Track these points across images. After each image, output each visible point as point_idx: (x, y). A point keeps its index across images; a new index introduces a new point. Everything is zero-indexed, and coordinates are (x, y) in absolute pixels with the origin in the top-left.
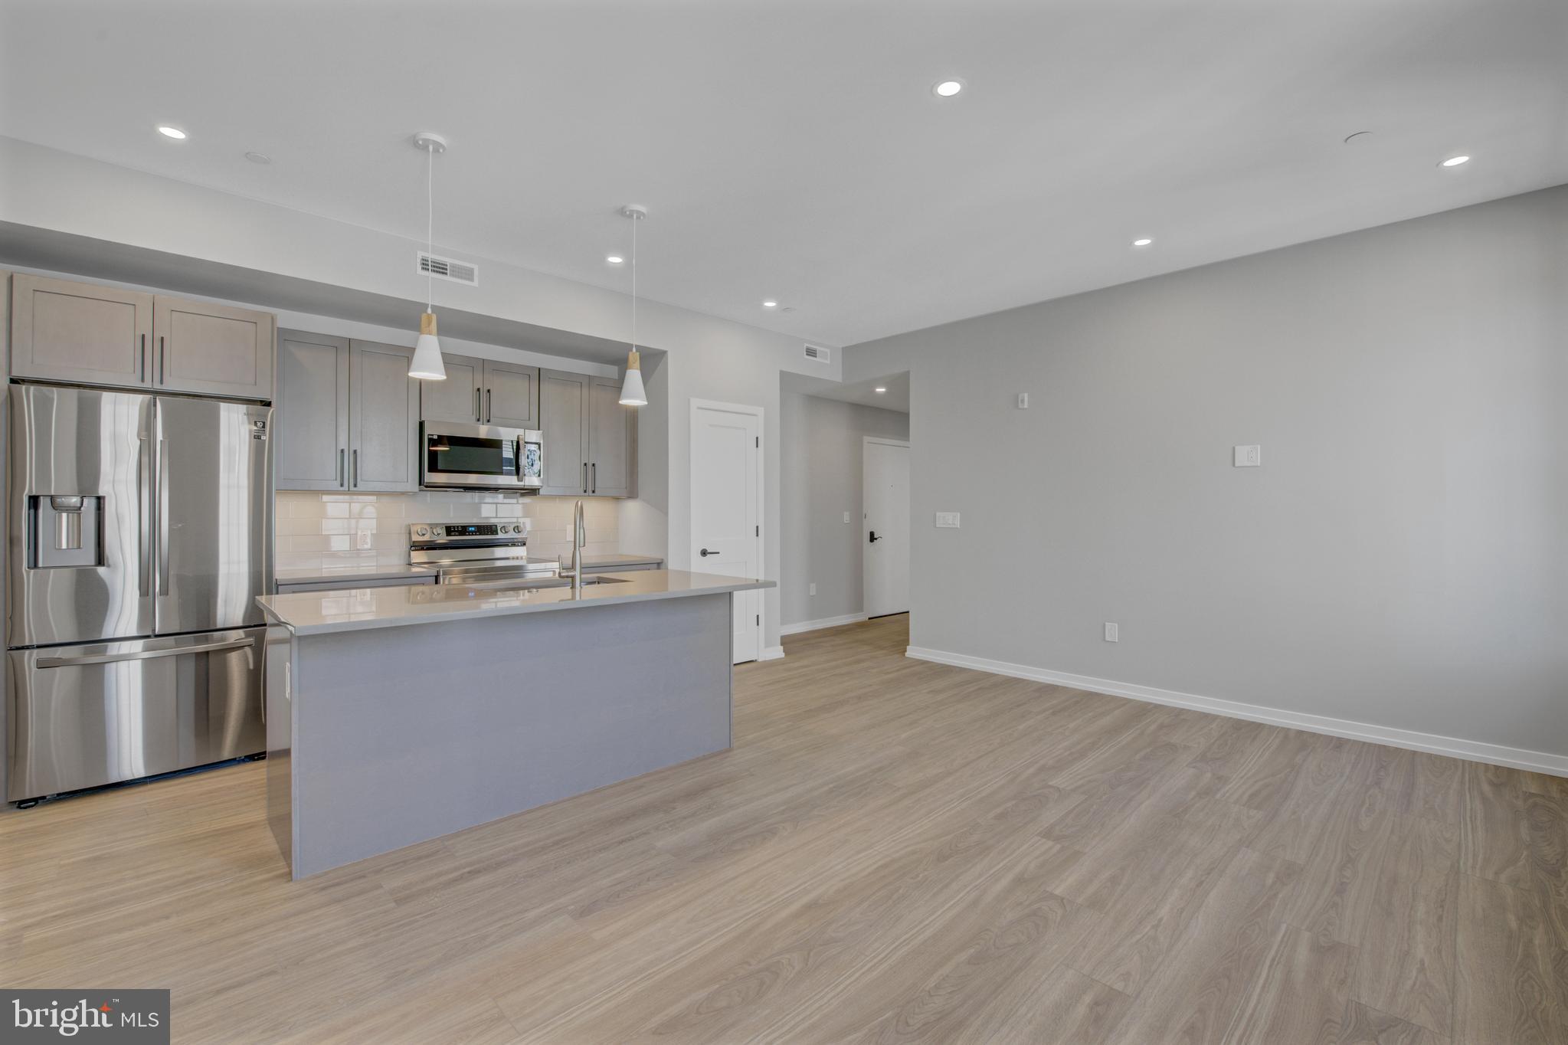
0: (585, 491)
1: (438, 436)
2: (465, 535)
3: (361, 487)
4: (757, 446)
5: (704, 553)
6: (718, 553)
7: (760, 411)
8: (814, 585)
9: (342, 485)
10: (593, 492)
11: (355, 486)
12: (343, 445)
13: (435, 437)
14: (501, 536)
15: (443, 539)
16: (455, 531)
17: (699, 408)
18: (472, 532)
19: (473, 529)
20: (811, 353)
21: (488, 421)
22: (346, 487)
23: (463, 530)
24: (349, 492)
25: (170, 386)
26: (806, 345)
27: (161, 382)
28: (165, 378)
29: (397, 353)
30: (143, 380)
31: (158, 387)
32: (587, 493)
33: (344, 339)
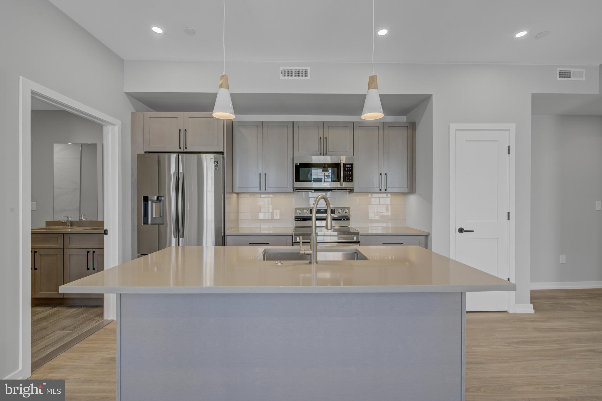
0: (381, 190)
1: (300, 163)
3: (268, 190)
4: (509, 153)
5: (461, 230)
6: (473, 231)
7: (512, 127)
8: (564, 256)
9: (260, 190)
10: (385, 190)
11: (265, 190)
12: (260, 171)
13: (298, 164)
17: (457, 130)
20: (564, 74)
21: (326, 154)
22: (262, 191)
24: (263, 193)
25: (189, 149)
26: (559, 70)
27: (186, 148)
28: (187, 146)
29: (283, 125)
30: (180, 148)
31: (185, 150)
32: (382, 191)
33: (260, 122)
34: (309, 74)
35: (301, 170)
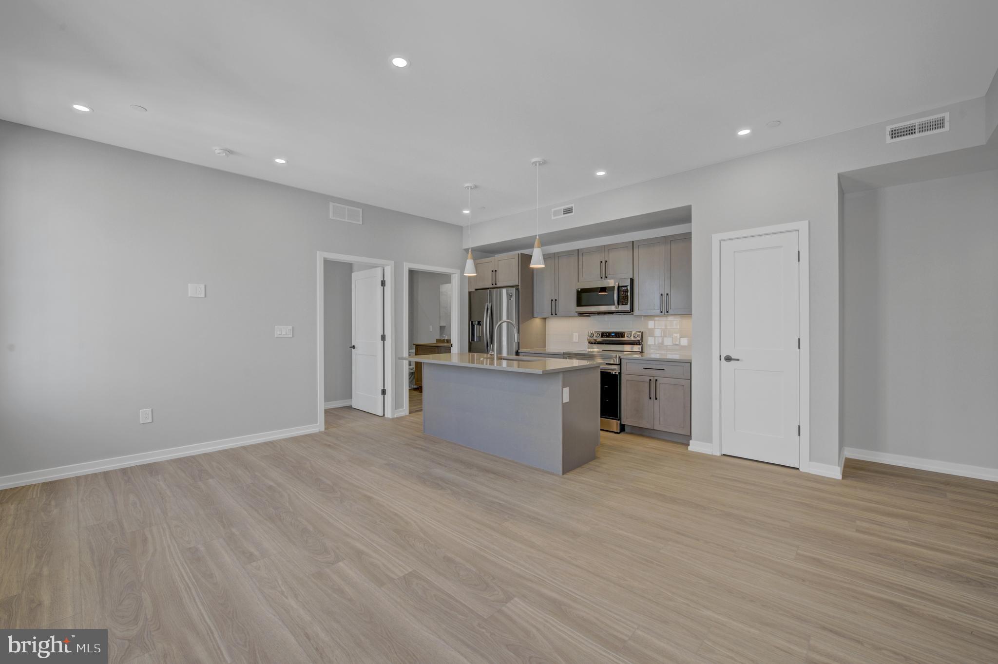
0: (661, 312)
2: (609, 337)
4: (798, 261)
5: (728, 359)
6: (739, 360)
7: (803, 225)
9: (551, 315)
10: (667, 312)
11: (556, 315)
12: (552, 298)
13: (579, 290)
14: (626, 338)
15: (600, 339)
16: (605, 335)
17: (719, 241)
18: (613, 336)
19: (614, 334)
20: (901, 132)
21: (606, 277)
22: (553, 316)
23: (609, 335)
25: (498, 285)
26: (888, 129)
27: (496, 284)
28: (497, 283)
29: (569, 253)
30: (493, 285)
31: (496, 286)
32: (663, 313)
33: (553, 253)
34: (573, 211)
35: (584, 295)
